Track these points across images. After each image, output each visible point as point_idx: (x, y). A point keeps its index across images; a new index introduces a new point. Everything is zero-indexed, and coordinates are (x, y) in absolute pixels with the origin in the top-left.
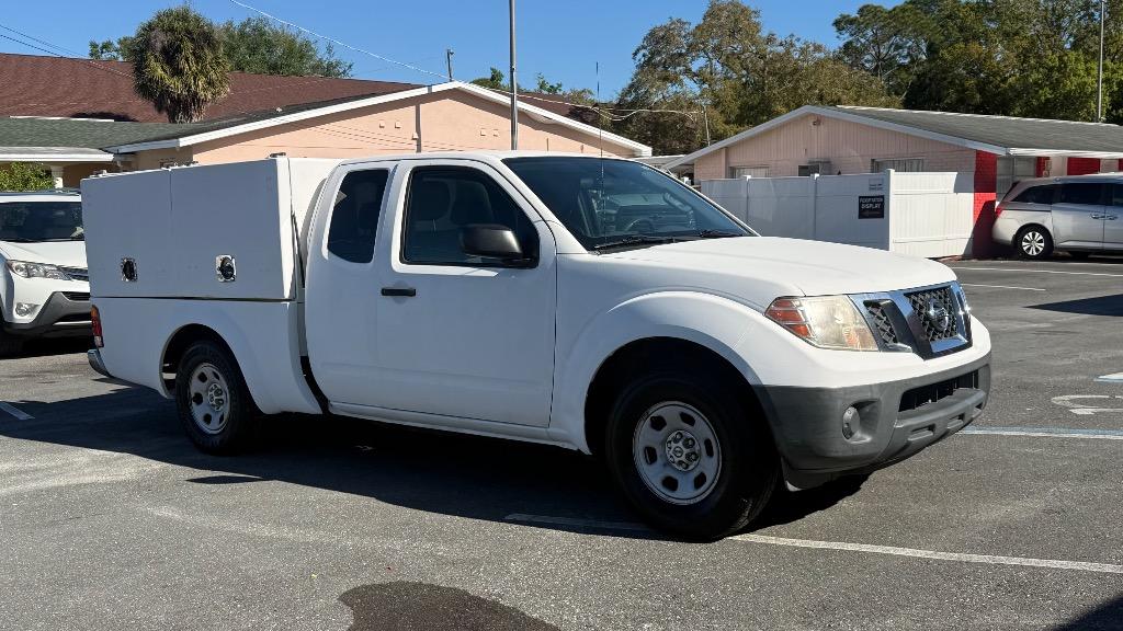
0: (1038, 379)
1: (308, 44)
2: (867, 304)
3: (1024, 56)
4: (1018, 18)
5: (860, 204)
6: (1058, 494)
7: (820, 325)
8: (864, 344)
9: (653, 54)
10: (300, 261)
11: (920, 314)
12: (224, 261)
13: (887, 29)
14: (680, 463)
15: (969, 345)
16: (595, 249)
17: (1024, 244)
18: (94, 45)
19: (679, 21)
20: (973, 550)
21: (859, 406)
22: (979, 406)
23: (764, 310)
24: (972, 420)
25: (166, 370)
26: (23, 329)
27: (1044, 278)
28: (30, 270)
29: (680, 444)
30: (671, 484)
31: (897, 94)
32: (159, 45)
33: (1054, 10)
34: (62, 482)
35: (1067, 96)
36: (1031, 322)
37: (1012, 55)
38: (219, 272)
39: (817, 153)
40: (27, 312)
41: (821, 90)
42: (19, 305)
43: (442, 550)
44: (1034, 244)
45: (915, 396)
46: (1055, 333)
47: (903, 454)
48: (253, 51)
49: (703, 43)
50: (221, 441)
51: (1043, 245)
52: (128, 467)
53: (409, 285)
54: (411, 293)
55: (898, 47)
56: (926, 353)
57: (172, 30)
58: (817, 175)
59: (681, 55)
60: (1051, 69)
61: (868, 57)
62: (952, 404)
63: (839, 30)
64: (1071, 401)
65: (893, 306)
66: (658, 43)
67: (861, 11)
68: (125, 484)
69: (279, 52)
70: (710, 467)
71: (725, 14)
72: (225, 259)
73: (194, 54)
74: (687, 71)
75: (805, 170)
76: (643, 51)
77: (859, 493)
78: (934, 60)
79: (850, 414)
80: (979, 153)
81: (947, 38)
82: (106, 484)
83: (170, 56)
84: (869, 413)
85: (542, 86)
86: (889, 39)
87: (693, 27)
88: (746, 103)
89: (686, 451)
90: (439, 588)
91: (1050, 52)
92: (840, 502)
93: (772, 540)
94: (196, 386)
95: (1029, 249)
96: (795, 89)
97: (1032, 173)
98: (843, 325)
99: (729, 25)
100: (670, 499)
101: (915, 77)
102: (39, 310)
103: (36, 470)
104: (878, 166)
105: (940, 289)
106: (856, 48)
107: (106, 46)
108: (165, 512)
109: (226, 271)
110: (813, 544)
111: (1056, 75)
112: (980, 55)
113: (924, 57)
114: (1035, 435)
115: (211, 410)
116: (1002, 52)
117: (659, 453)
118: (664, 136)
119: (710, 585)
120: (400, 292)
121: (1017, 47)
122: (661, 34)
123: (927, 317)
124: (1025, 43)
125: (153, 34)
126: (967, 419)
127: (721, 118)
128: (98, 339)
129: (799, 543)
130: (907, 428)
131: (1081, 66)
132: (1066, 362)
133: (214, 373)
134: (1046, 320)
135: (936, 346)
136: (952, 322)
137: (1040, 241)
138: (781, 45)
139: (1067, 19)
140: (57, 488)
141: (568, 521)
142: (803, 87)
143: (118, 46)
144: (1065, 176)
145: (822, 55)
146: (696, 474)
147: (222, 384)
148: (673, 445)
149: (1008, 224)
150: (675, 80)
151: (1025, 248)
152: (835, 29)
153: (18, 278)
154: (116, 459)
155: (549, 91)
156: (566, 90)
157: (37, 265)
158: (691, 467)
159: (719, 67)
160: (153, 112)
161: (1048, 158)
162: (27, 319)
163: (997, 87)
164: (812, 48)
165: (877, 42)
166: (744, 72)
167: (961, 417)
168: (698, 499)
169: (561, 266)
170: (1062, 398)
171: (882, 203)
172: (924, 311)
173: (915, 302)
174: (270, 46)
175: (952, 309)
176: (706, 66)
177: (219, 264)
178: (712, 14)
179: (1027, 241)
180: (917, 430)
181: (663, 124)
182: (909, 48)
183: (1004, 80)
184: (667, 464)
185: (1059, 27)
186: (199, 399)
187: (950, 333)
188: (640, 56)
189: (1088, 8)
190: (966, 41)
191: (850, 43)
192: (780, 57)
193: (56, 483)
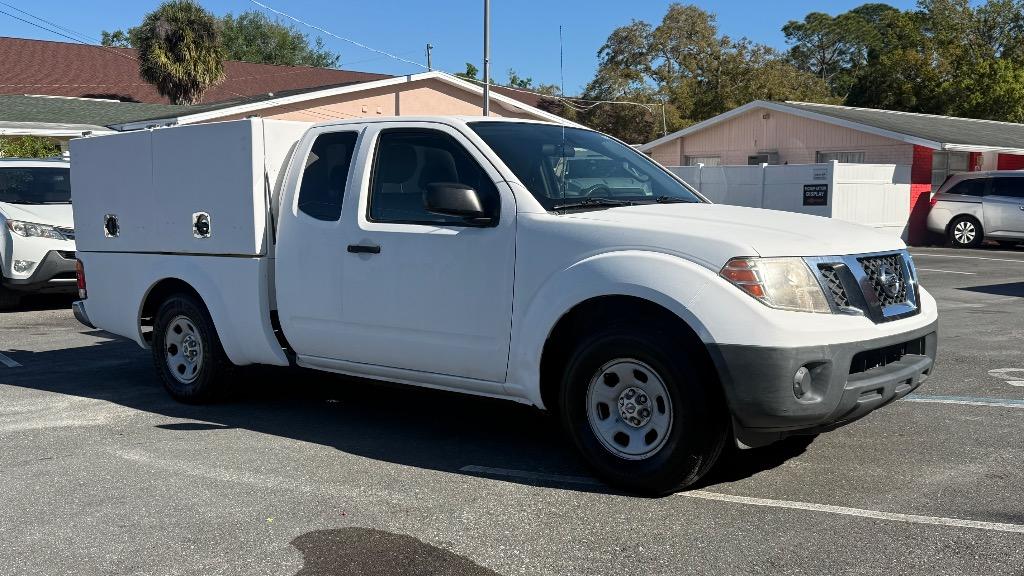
0: (975, 353)
1: (299, 37)
2: (821, 267)
3: (958, 63)
4: (952, 28)
5: (805, 192)
6: (999, 459)
7: (773, 286)
8: (816, 305)
9: (616, 53)
10: (272, 219)
11: (871, 278)
12: (199, 218)
13: (831, 36)
14: (632, 419)
15: (917, 311)
16: (554, 210)
17: (956, 232)
18: (106, 35)
19: (641, 23)
20: (919, 511)
21: (810, 366)
22: (925, 372)
23: (719, 270)
24: (918, 385)
25: (144, 323)
26: (20, 284)
27: (975, 264)
28: (28, 230)
29: (633, 400)
30: (622, 439)
31: (840, 95)
32: (163, 34)
33: (986, 21)
34: (39, 424)
35: (997, 101)
36: (966, 302)
37: (946, 62)
38: (194, 229)
39: (766, 145)
40: (25, 269)
41: (770, 90)
42: (18, 262)
43: (396, 498)
44: (964, 233)
45: (866, 358)
46: (988, 312)
47: (851, 416)
48: (249, 42)
49: (661, 44)
50: (193, 391)
51: (974, 234)
52: (102, 413)
53: (374, 243)
54: (376, 250)
55: (841, 53)
56: (877, 317)
57: (175, 20)
58: (765, 165)
59: (641, 54)
60: (982, 76)
61: (813, 61)
62: (899, 369)
63: (788, 35)
64: (1007, 373)
65: (846, 270)
66: (621, 43)
67: (808, 17)
68: (99, 428)
69: (273, 44)
70: (662, 423)
71: (684, 17)
72: (201, 216)
73: (194, 42)
74: (647, 69)
75: (754, 160)
76: (607, 51)
77: (805, 455)
78: (875, 64)
79: (801, 374)
80: (916, 148)
81: (887, 46)
82: (80, 427)
83: (173, 44)
84: (819, 374)
85: (513, 81)
86: (833, 45)
87: (653, 29)
88: (701, 100)
89: (638, 407)
90: (390, 534)
91: (981, 60)
92: (787, 462)
93: (720, 497)
94: (172, 337)
95: (961, 238)
96: (746, 87)
97: (965, 168)
98: (797, 287)
99: (686, 26)
100: (621, 454)
101: (856, 80)
102: (35, 267)
103: (15, 413)
104: (822, 157)
105: (890, 256)
106: (803, 52)
107: (117, 35)
108: (133, 455)
109: (201, 227)
110: (760, 502)
111: (986, 81)
112: (917, 61)
113: (865, 62)
114: (975, 404)
115: (185, 362)
116: (937, 59)
117: (611, 409)
118: (625, 129)
119: (659, 539)
120: (365, 249)
121: (951, 55)
122: (624, 34)
123: (879, 282)
124: (958, 52)
125: (158, 23)
126: (914, 384)
127: (677, 114)
128: (82, 291)
129: (747, 500)
130: (857, 390)
131: (1010, 74)
132: (1000, 338)
133: (189, 325)
134: (979, 301)
135: (887, 311)
136: (903, 288)
137: (971, 231)
138: (734, 47)
139: (998, 30)
140: (33, 430)
141: (523, 474)
142: (753, 86)
143: (128, 36)
144: (996, 171)
145: (772, 57)
146: (647, 429)
147: (196, 336)
148: (626, 401)
149: (942, 214)
150: (635, 77)
151: (957, 237)
152: (783, 34)
153: (17, 237)
154: (94, 405)
155: (519, 85)
156: (535, 85)
157: (34, 225)
158: (642, 424)
159: (676, 66)
160: (157, 95)
161: (980, 154)
162: (25, 275)
163: (932, 91)
164: (762, 51)
165: (822, 47)
166: (700, 72)
167: (909, 381)
168: (649, 455)
169: (520, 223)
170: (998, 370)
171: (826, 192)
172: (875, 276)
173: (866, 268)
174: (265, 37)
175: (903, 276)
176: (665, 65)
177: (195, 220)
178: (672, 17)
179: (959, 230)
180: (866, 392)
181: (623, 118)
182: (852, 53)
183: (939, 85)
184: (619, 420)
185: (990, 37)
186: (174, 350)
187: (900, 299)
188: (603, 54)
189: (1017, 21)
190: (904, 48)
191: (798, 47)
192: (733, 59)
193: (35, 426)
